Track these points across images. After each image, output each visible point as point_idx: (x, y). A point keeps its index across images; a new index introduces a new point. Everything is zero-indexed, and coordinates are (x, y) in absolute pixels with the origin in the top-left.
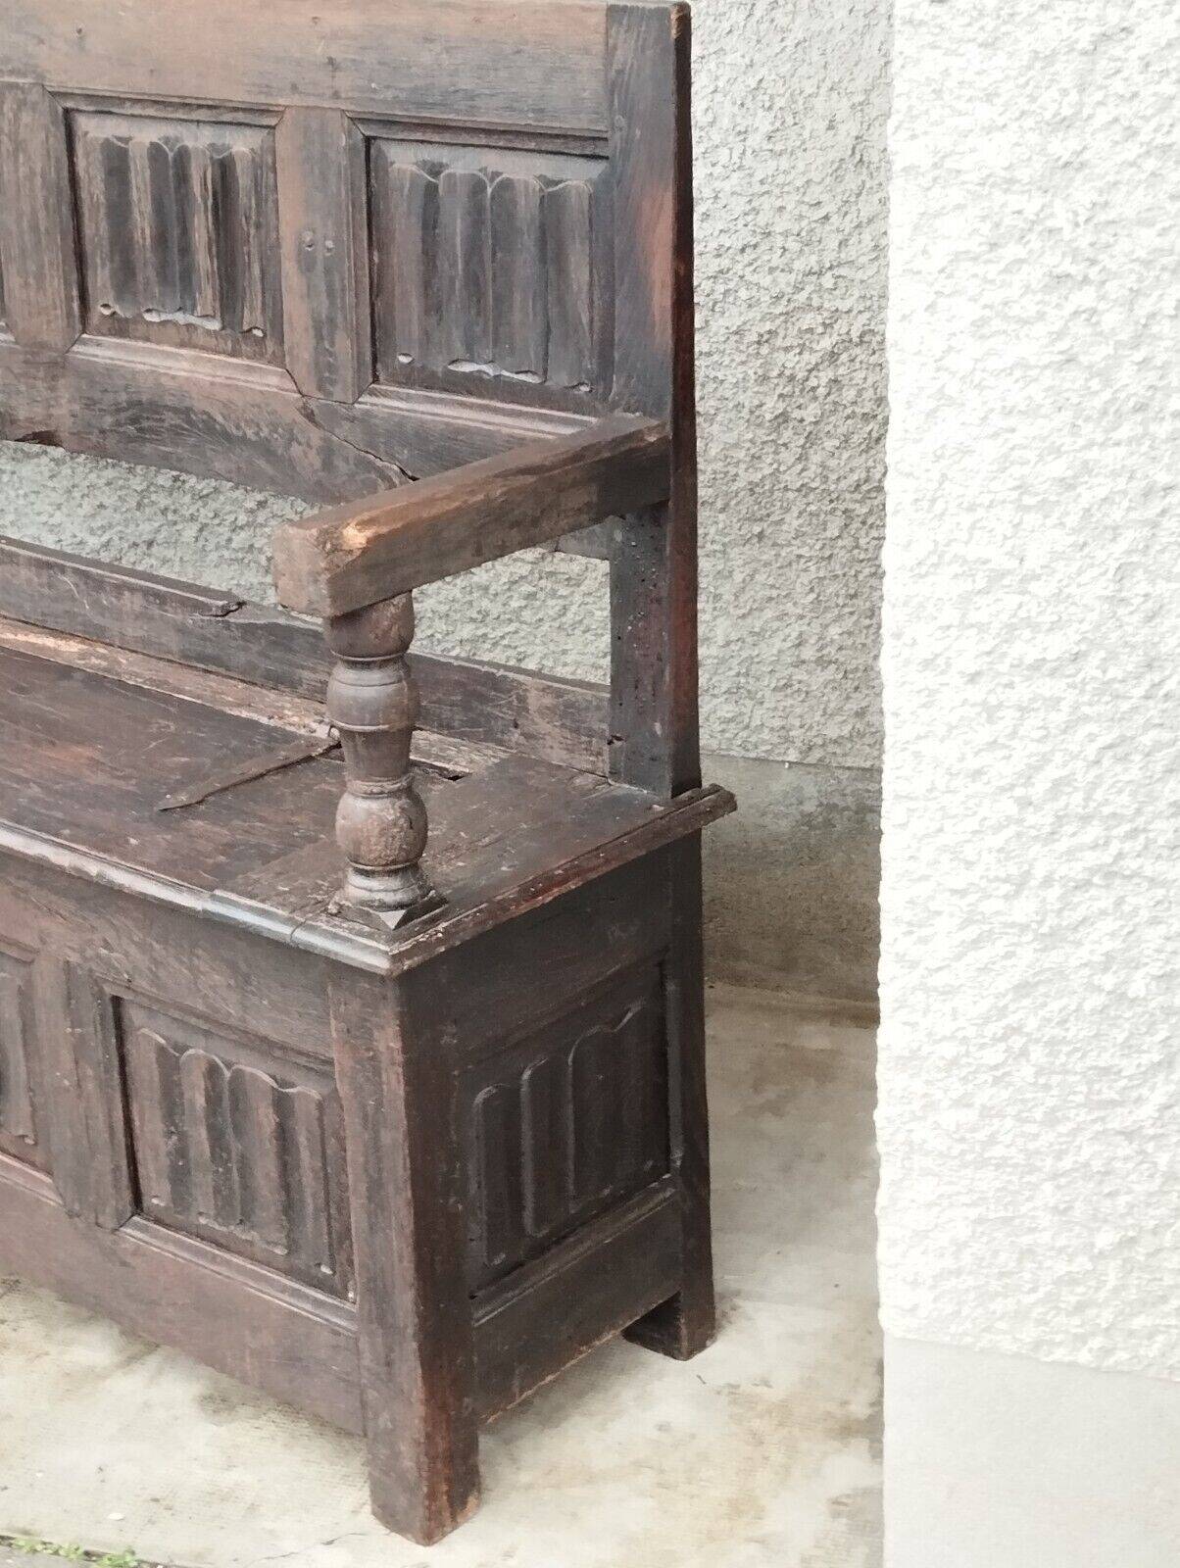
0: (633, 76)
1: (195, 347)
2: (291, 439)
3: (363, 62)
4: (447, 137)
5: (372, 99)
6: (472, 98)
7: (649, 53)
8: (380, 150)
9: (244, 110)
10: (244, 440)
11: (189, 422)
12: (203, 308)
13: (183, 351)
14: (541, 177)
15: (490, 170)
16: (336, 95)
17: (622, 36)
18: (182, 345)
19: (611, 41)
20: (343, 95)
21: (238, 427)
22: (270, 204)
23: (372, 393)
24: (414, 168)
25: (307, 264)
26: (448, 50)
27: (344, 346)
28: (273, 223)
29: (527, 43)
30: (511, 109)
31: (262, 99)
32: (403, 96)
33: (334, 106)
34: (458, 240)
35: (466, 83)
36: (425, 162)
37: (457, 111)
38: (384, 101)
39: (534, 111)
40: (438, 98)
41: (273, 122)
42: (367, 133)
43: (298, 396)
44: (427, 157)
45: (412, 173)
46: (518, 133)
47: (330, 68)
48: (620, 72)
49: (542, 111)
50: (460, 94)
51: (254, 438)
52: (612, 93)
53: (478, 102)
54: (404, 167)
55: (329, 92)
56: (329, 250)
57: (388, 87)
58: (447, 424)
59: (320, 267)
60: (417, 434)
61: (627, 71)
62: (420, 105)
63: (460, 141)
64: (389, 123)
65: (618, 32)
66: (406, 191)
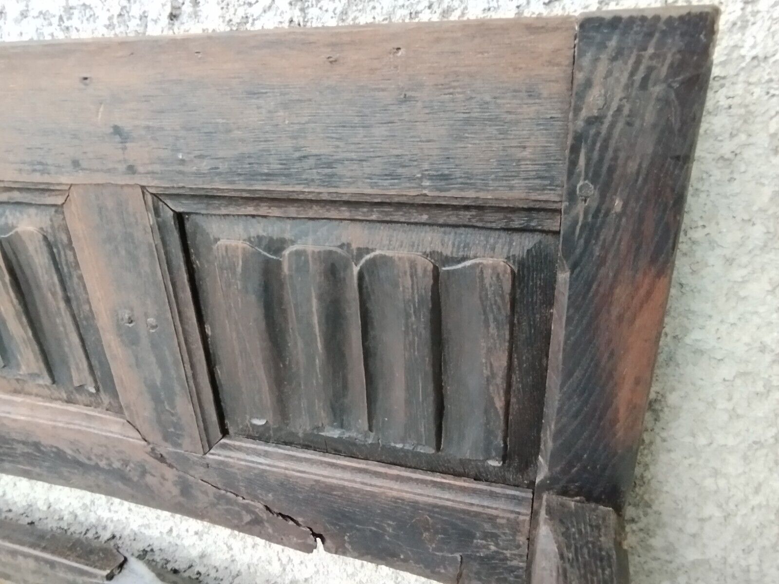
0: (620, 125)
1: (29, 394)
2: (144, 473)
3: (162, 129)
4: (292, 211)
5: (181, 172)
6: (330, 165)
7: (657, 90)
8: (196, 226)
9: (19, 189)
10: (97, 467)
11: (40, 451)
12: (28, 366)
13: (18, 399)
14: (432, 254)
15: (354, 246)
16: (131, 170)
17: (602, 67)
18: (16, 392)
19: (580, 76)
20: (141, 169)
21: (89, 459)
22: (75, 280)
23: (225, 446)
24: (247, 245)
25: (130, 338)
26: (285, 106)
27: (184, 408)
28: (82, 296)
29: (420, 86)
30: (392, 176)
31: (37, 178)
32: (223, 167)
33: (132, 182)
34: (315, 320)
35: (317, 146)
36: (260, 238)
37: (309, 182)
38: (198, 174)
39: (431, 178)
40: (276, 166)
41: (59, 200)
42: (180, 209)
43: (144, 443)
44: (262, 233)
45: (244, 249)
46: (400, 205)
47: (117, 138)
48: (592, 121)
49: (445, 177)
50: (312, 161)
51: (107, 468)
52: (575, 150)
53: (339, 170)
54: (233, 243)
55: (122, 167)
56: (153, 327)
57: (201, 157)
58: (317, 481)
59: (145, 342)
60: (282, 484)
61: (607, 121)
62: (252, 176)
63: (311, 214)
64: (209, 197)
65: (596, 60)
66: (239, 269)
